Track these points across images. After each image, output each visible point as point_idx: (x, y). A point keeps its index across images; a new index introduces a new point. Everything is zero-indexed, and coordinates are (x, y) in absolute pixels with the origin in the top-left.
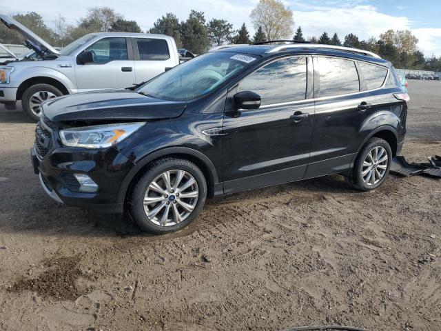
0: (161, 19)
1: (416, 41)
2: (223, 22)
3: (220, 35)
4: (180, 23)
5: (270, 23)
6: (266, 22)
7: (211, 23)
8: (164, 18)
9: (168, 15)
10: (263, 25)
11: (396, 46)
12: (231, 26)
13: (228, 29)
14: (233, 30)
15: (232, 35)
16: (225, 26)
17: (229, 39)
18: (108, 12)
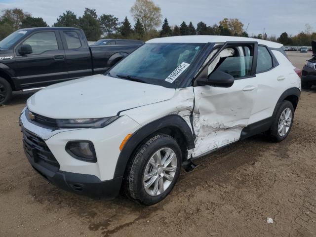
0: (63, 15)
1: (242, 25)
2: (110, 16)
3: (109, 26)
4: (77, 18)
5: (145, 16)
6: (142, 15)
7: (101, 17)
8: (64, 15)
9: (68, 12)
10: (140, 18)
11: (230, 29)
12: (117, 19)
13: (115, 21)
14: (119, 22)
15: (118, 26)
16: (113, 19)
17: (116, 29)
18: (18, 12)
